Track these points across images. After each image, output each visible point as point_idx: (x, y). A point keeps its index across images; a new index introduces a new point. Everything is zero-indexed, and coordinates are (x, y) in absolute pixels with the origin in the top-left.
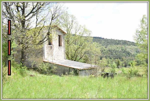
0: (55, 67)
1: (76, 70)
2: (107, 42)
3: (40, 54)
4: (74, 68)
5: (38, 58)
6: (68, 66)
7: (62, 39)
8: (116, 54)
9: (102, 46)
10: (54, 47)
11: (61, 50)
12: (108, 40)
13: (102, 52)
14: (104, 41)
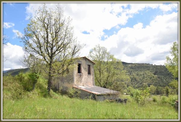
0: (79, 92)
1: (95, 95)
2: (156, 69)
3: (71, 81)
4: (93, 94)
5: (70, 84)
6: (89, 91)
7: (91, 68)
8: (167, 81)
9: (151, 73)
10: (84, 75)
11: (90, 78)
12: (157, 66)
13: (150, 79)
14: (153, 68)
